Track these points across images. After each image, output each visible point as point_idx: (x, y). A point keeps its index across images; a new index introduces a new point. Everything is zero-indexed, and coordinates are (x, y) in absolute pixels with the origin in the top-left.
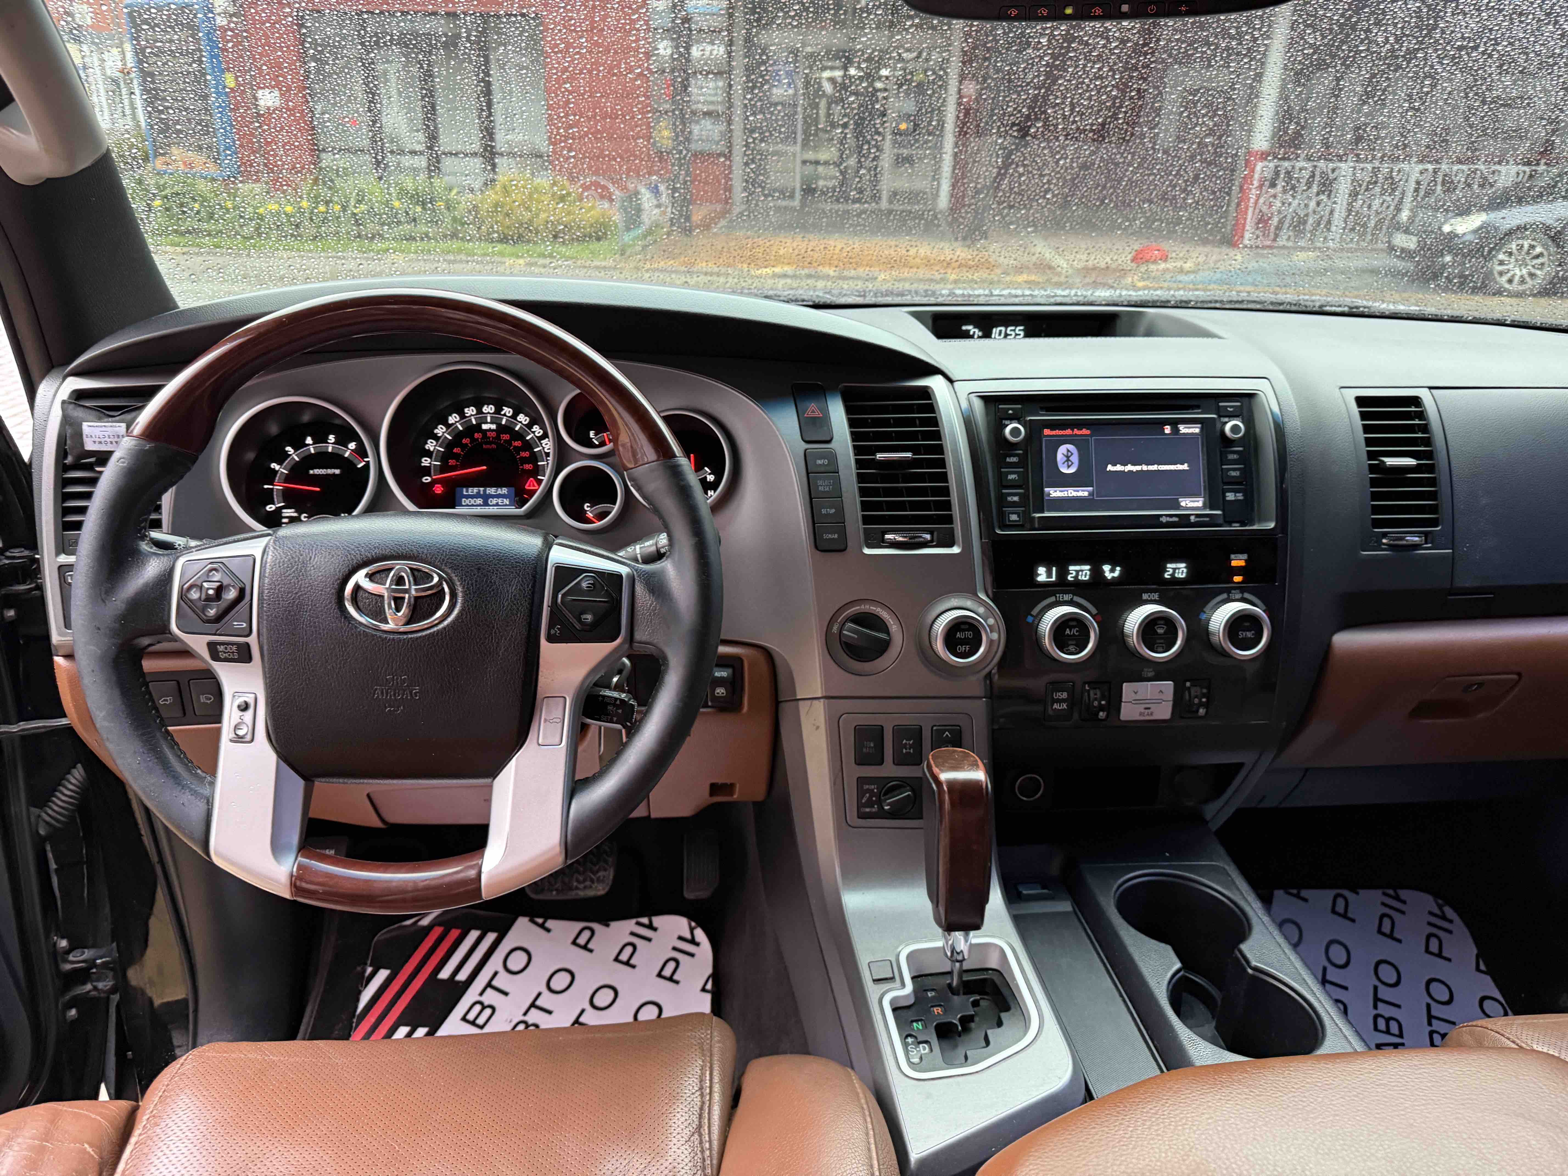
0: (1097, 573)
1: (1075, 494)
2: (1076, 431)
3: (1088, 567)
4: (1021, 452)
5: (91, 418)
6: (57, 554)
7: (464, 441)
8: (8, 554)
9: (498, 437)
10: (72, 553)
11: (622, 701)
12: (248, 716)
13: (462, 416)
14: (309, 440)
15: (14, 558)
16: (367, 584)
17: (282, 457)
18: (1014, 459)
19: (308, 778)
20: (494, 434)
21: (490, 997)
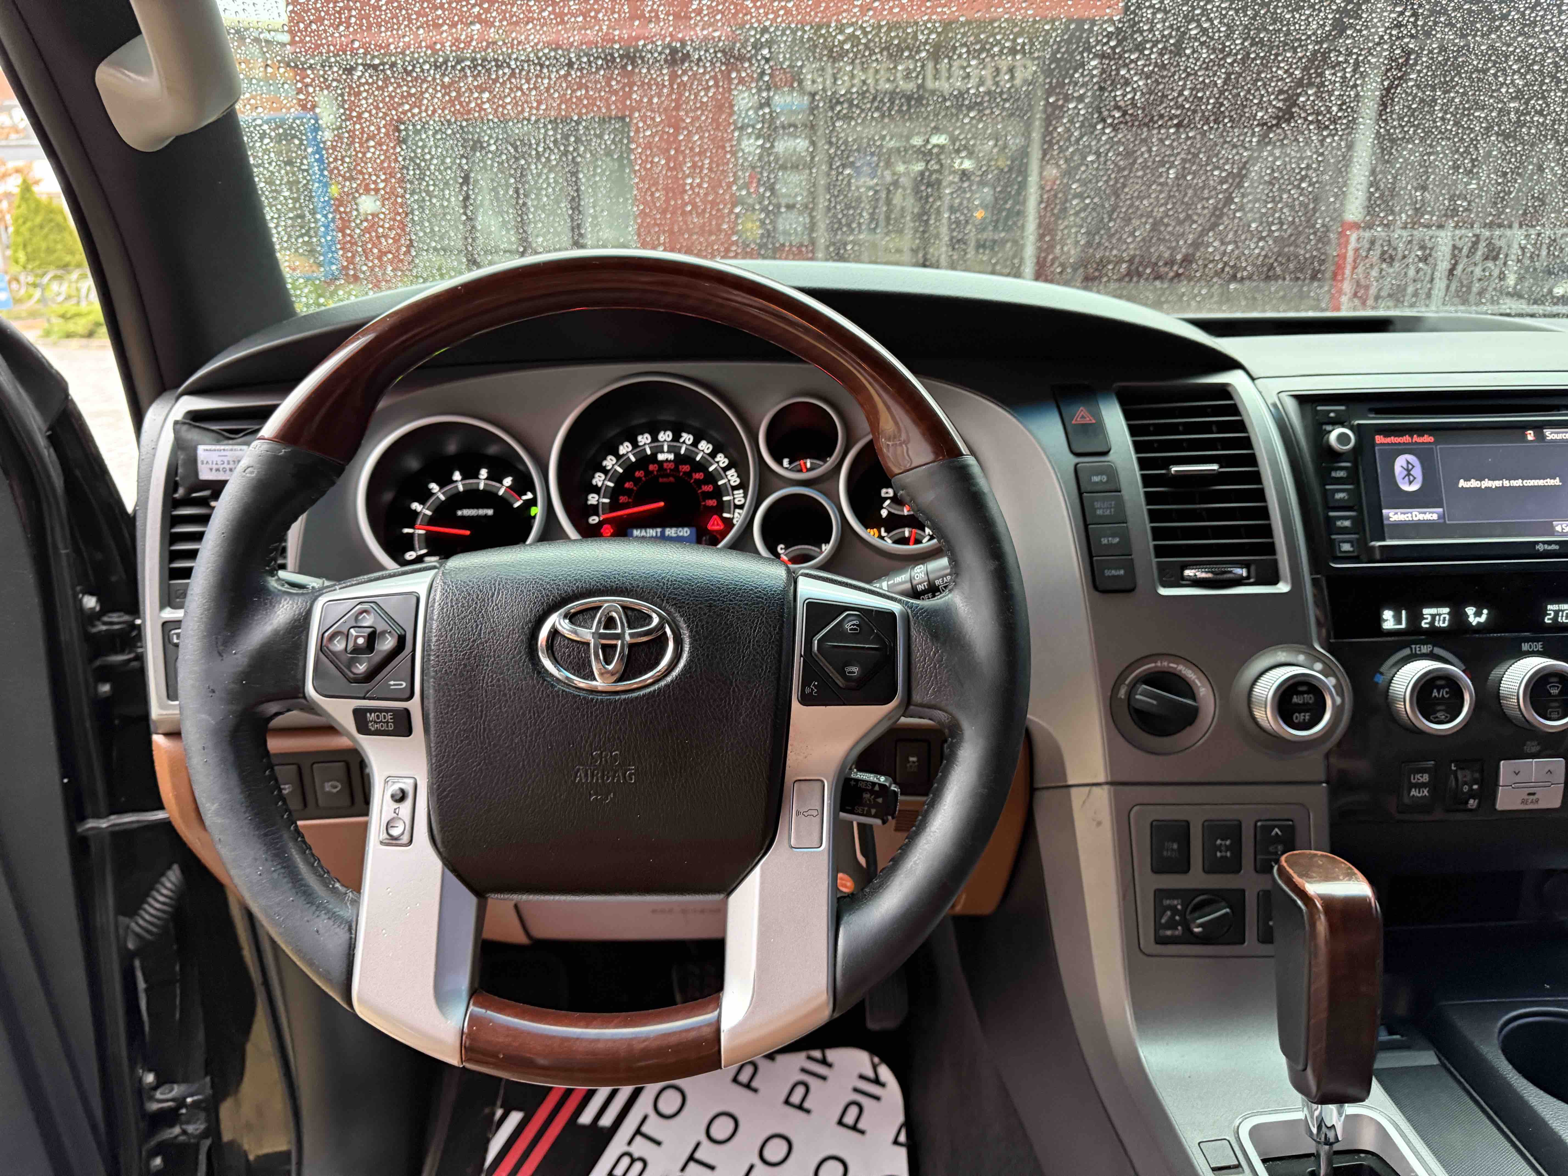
0: (1458, 616)
1: (1421, 517)
2: (1416, 438)
3: (1447, 610)
4: (1348, 464)
5: (207, 440)
6: (162, 607)
7: (637, 474)
8: (106, 619)
9: (676, 469)
10: (180, 606)
11: (882, 786)
12: (405, 808)
13: (635, 444)
14: (457, 476)
15: (112, 623)
16: (565, 627)
17: (424, 496)
18: (1341, 474)
19: (480, 893)
20: (672, 466)
21: (640, 1147)
